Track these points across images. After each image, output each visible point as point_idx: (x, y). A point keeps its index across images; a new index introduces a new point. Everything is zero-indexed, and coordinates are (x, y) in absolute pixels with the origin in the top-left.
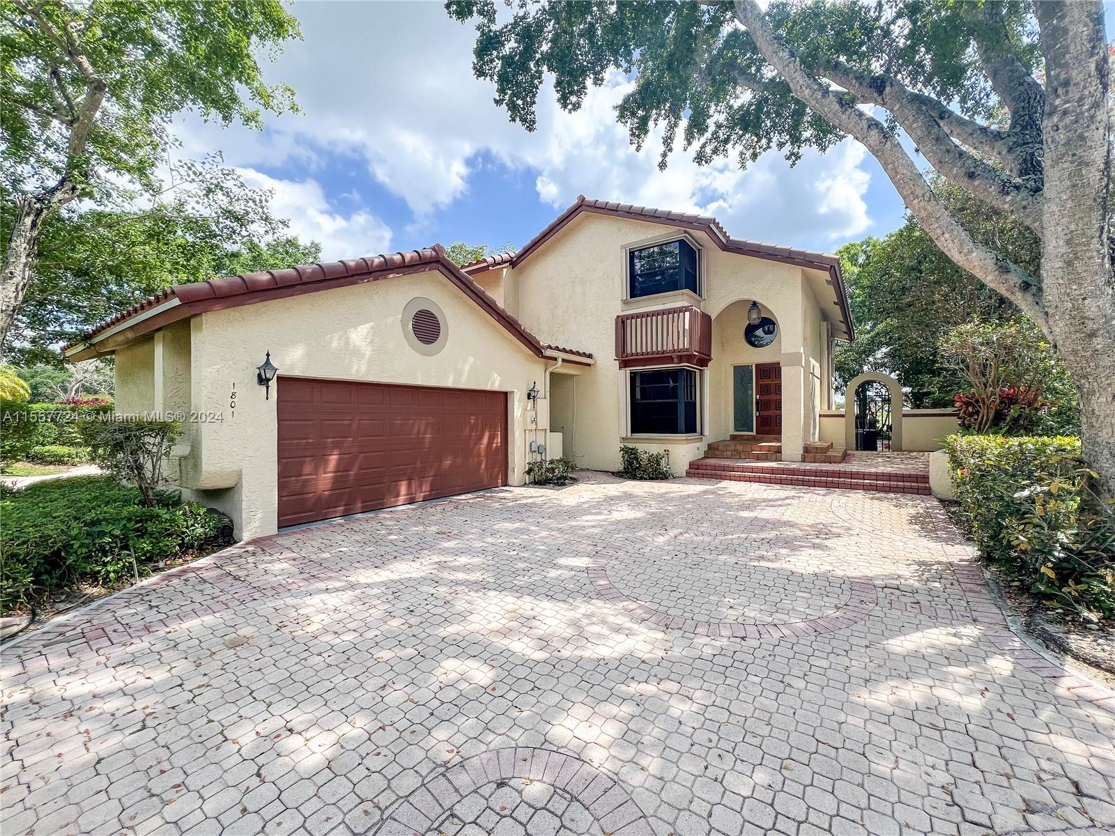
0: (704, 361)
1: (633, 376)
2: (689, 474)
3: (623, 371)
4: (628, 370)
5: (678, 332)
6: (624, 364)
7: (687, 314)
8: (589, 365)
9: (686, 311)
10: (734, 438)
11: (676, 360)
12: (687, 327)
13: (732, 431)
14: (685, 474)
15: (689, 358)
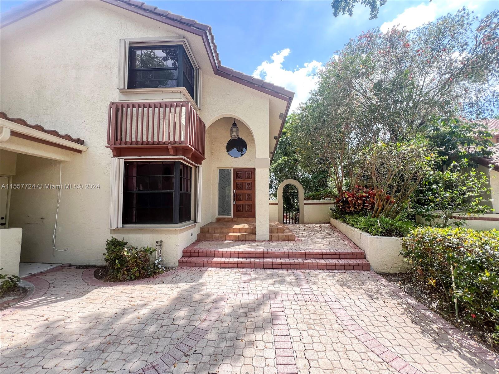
0: (198, 158)
1: (128, 166)
2: (182, 264)
3: (117, 159)
4: (122, 160)
5: (175, 123)
6: (118, 152)
7: (184, 109)
8: (80, 152)
9: (182, 106)
10: (218, 220)
11: (171, 152)
12: (183, 122)
13: (217, 215)
14: (177, 264)
15: (184, 151)
